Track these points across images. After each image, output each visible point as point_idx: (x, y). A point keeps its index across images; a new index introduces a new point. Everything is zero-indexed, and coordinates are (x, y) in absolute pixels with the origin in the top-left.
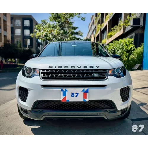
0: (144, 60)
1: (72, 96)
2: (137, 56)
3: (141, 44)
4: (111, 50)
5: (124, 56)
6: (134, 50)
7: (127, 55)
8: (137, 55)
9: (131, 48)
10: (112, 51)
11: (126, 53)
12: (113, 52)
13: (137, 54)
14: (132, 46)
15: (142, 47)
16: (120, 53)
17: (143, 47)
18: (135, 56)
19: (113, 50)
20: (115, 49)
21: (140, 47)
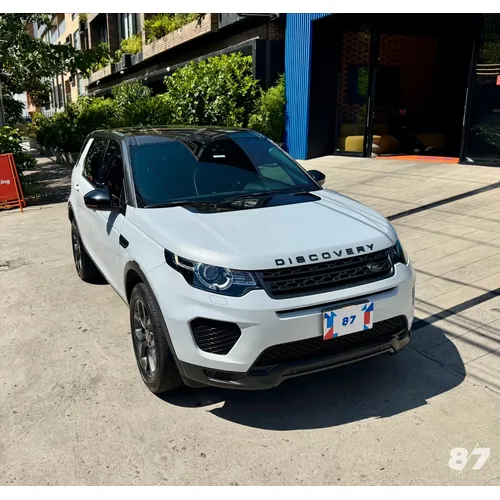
0: (288, 129)
1: (344, 324)
2: (270, 116)
3: (278, 78)
4: (191, 95)
5: (233, 117)
6: (258, 95)
7: (239, 113)
8: (268, 113)
9: (249, 91)
10: (195, 100)
11: (237, 107)
12: (196, 103)
13: (268, 110)
14: (250, 82)
15: (280, 87)
16: (219, 106)
17: (285, 86)
18: (264, 117)
19: (196, 95)
20: (200, 91)
21: (275, 85)
